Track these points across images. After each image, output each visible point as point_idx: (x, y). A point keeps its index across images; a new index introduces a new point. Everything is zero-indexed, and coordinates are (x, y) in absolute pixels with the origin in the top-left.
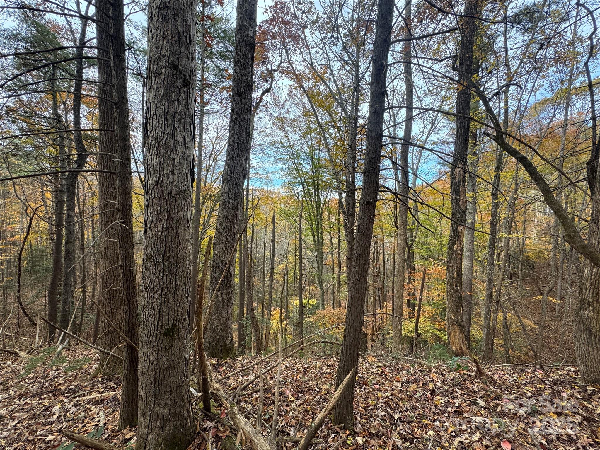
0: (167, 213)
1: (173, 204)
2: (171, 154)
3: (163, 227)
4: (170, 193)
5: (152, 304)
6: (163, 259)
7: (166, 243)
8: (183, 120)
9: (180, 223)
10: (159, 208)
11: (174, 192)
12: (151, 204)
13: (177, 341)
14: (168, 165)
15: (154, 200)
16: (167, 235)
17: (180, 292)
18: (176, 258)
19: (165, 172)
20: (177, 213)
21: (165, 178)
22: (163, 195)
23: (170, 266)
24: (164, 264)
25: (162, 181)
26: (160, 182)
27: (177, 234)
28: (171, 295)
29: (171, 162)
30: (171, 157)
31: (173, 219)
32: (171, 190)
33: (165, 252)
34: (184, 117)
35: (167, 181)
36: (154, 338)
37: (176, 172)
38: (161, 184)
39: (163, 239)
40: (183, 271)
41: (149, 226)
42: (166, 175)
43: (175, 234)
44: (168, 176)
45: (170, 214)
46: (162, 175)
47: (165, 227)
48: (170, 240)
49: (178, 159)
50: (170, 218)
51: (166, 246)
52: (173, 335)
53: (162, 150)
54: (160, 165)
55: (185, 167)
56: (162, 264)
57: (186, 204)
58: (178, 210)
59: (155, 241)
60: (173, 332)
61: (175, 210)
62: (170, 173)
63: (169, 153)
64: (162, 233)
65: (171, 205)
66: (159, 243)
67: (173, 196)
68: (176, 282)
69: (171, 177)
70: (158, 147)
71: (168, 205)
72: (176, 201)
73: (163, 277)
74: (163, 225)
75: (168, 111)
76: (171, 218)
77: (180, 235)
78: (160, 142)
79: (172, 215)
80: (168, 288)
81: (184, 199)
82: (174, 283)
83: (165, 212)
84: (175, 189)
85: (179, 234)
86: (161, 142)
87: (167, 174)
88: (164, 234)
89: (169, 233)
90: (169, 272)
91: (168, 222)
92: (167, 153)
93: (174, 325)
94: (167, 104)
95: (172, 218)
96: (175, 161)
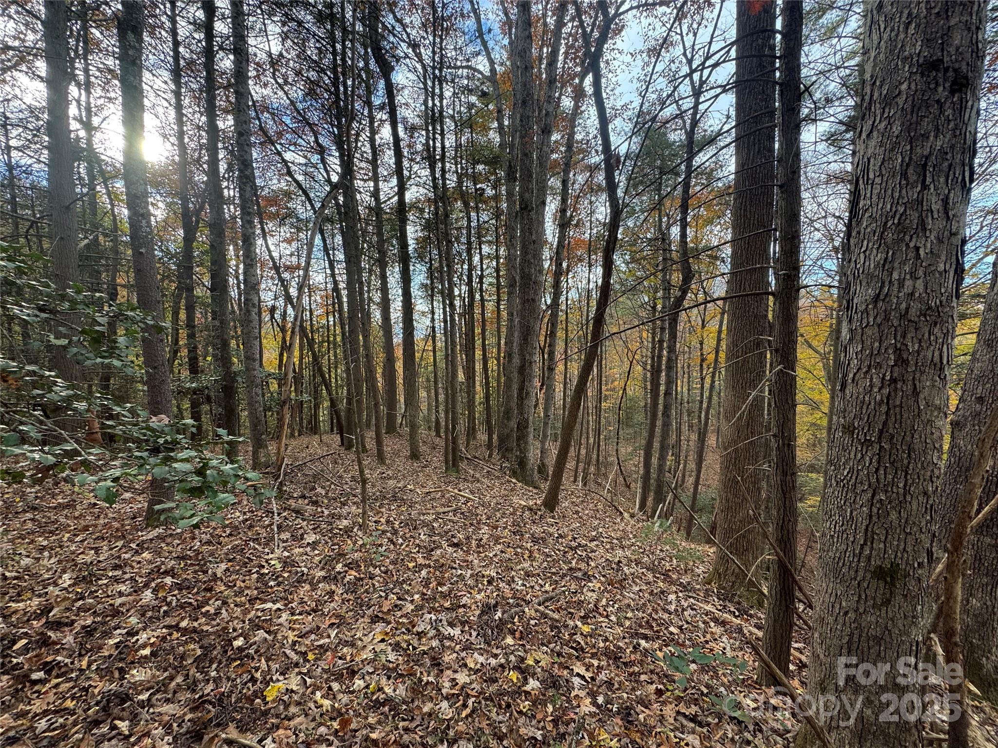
0: (895, 352)
1: (909, 336)
2: (911, 240)
3: (883, 379)
4: (904, 316)
5: (851, 513)
6: (880, 437)
7: (889, 409)
8: (946, 164)
9: (922, 373)
10: (877, 344)
11: (913, 312)
12: (858, 337)
13: (899, 599)
14: (903, 263)
15: (866, 330)
16: (893, 394)
17: (914, 507)
18: (908, 439)
19: (895, 275)
20: (918, 352)
21: (895, 288)
22: (887, 319)
23: (894, 451)
24: (881, 447)
25: (887, 295)
26: (882, 297)
27: (916, 393)
28: (893, 508)
29: (911, 255)
30: (912, 245)
31: (907, 365)
32: (907, 309)
33: (885, 423)
34: (949, 156)
35: (899, 291)
36: (852, 573)
37: (921, 273)
38: (883, 300)
39: (882, 400)
40: (923, 468)
41: (851, 375)
42: (896, 283)
43: (910, 392)
44: (901, 283)
45: (900, 355)
46: (887, 284)
47: (888, 378)
48: (898, 403)
49: (929, 245)
50: (901, 361)
51: (887, 413)
52: (893, 584)
53: (890, 236)
54: (884, 265)
55: (943, 258)
56: (877, 446)
57: (939, 335)
58: (920, 345)
59: (863, 402)
60: (892, 577)
61: (912, 347)
62: (908, 277)
63: (907, 238)
64: (880, 389)
65: (904, 336)
66: (872, 406)
67: (910, 321)
68: (905, 486)
69: (908, 283)
70: (883, 233)
71: (898, 338)
72: (916, 329)
73: (877, 470)
74: (884, 375)
75: (910, 159)
76: (903, 361)
77: (922, 396)
78: (886, 223)
79: (905, 357)
80: (886, 491)
81: (936, 324)
82: (901, 485)
83: (891, 351)
84: (915, 307)
85: (918, 394)
86: (890, 223)
87: (899, 280)
88: (886, 391)
89: (896, 389)
90: (892, 463)
91: (896, 369)
92: (902, 240)
93: (895, 566)
94: (908, 147)
95: (906, 362)
96: (922, 252)
